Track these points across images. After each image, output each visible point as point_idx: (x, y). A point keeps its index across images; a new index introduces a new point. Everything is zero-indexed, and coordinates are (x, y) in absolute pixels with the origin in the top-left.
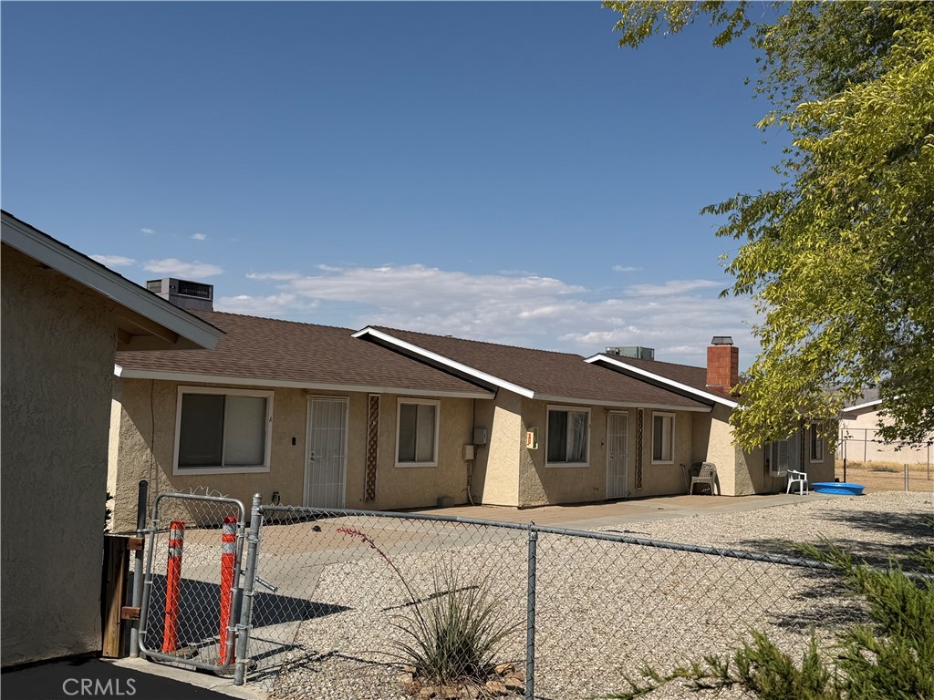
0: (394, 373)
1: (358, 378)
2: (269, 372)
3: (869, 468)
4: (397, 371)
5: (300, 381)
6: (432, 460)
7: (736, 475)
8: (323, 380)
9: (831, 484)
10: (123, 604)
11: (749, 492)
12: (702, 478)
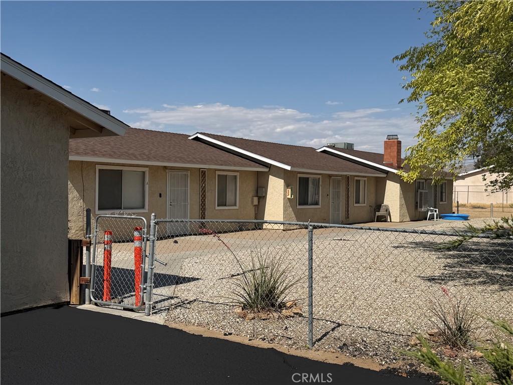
0: (213, 158)
1: (194, 160)
2: (145, 157)
3: (470, 207)
4: (215, 157)
5: (163, 162)
6: (235, 205)
7: (400, 211)
8: (175, 161)
9: (451, 215)
10: (81, 276)
11: (407, 220)
12: (382, 212)
